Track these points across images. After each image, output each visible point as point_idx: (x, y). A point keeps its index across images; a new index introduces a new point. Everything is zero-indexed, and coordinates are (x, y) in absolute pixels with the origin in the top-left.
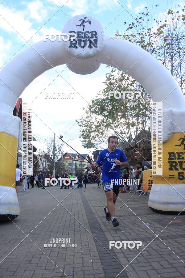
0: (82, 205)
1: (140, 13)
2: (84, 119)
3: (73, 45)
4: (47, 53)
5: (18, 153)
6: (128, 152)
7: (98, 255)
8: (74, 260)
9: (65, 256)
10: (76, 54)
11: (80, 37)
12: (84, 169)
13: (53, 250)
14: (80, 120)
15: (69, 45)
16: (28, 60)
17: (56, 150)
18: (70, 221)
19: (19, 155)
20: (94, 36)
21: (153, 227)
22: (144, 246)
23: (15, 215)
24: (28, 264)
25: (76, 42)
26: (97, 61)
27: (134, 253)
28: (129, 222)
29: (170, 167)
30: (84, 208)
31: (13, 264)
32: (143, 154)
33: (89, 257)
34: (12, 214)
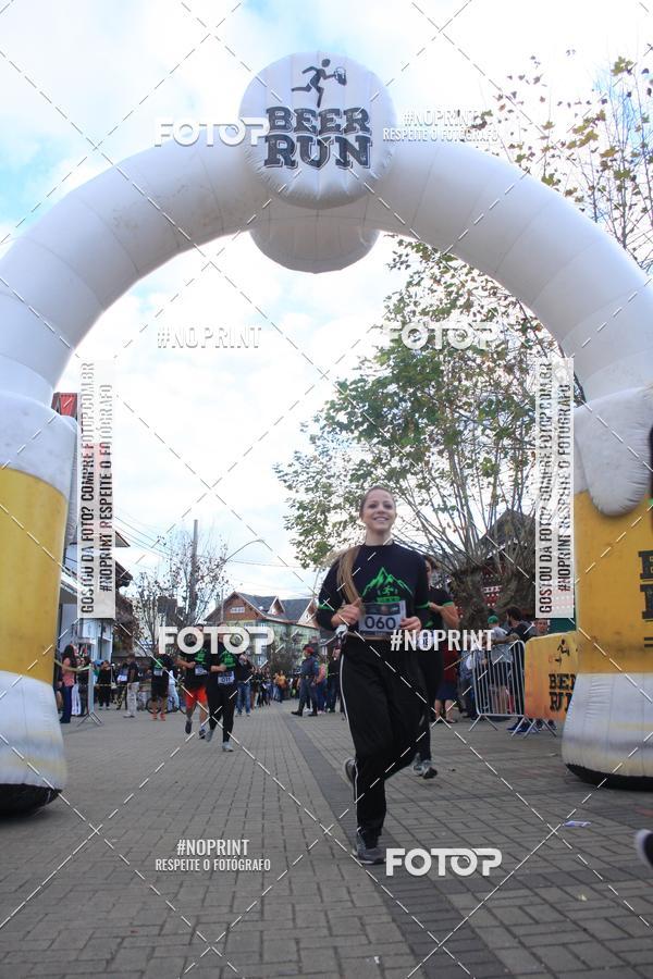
0: (301, 761)
1: (510, 78)
2: (305, 462)
3: (280, 157)
4: (183, 186)
5: (62, 589)
6: (463, 583)
7: (401, 938)
8: (299, 955)
9: (257, 940)
10: (291, 190)
11: (307, 129)
12: (299, 651)
13: (204, 920)
14: (290, 466)
15: (267, 157)
16: (114, 211)
17: (202, 577)
18: (263, 815)
19: (67, 597)
20: (358, 127)
21: (600, 835)
22: (589, 900)
23: (48, 789)
24: (99, 973)
25: (292, 146)
26: (364, 219)
28: (501, 816)
29: (647, 607)
30: (310, 772)
31: (33, 972)
32: (517, 591)
33: (361, 945)
34: (39, 785)
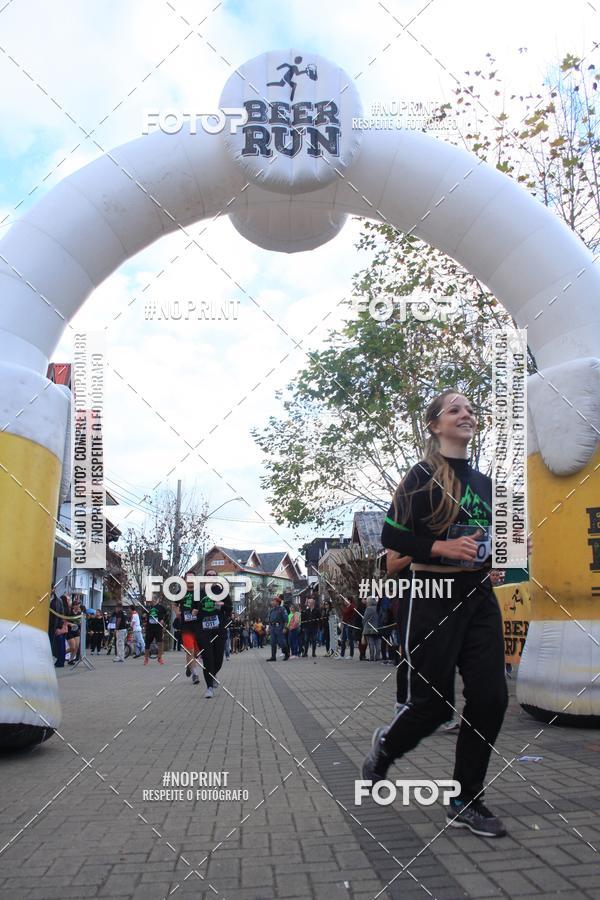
0: (277, 703)
1: (468, 73)
2: (279, 427)
3: (256, 146)
4: (167, 174)
5: (56, 544)
7: (369, 865)
8: (275, 881)
9: (237, 867)
10: (266, 176)
11: (282, 121)
13: (188, 848)
14: (266, 430)
15: (244, 147)
16: (104, 196)
17: (186, 533)
18: (242, 751)
20: (328, 119)
21: (551, 769)
22: (541, 829)
23: (44, 728)
25: (267, 136)
26: (334, 203)
27: (509, 854)
29: (594, 559)
30: (284, 712)
33: (332, 871)
34: (35, 724)
